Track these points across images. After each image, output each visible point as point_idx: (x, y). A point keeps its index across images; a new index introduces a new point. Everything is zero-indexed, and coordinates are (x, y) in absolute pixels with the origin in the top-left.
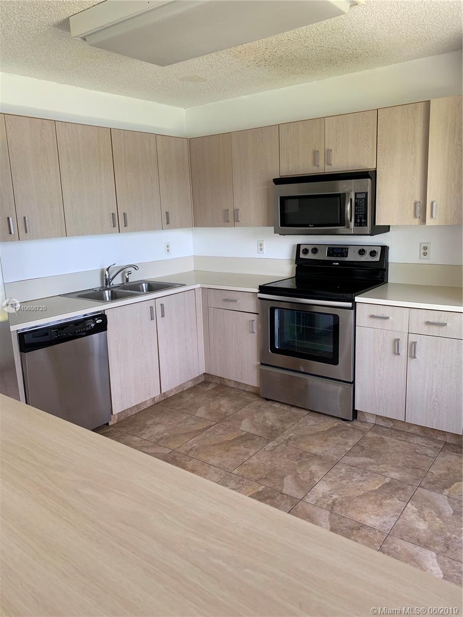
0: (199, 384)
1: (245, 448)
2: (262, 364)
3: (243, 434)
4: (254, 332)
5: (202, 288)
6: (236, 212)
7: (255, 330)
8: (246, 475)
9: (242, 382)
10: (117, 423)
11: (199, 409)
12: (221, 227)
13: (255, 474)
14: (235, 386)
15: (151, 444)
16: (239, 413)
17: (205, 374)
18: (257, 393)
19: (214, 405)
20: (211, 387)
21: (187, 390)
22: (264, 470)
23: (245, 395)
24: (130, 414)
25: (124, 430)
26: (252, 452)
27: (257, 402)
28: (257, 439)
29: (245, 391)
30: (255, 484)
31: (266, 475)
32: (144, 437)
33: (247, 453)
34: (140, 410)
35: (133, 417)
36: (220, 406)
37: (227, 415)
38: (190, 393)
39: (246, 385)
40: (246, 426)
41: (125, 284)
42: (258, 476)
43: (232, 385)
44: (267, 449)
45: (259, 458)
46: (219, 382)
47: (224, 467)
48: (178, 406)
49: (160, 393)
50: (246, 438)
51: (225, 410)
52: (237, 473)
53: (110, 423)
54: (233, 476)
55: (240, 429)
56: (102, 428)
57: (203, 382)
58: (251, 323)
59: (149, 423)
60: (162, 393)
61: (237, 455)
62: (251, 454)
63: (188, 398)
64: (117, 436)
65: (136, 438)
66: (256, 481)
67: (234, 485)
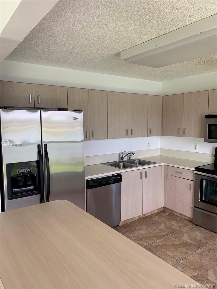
0: (160, 212)
1: (186, 250)
2: (195, 207)
3: (185, 242)
4: (191, 190)
5: (165, 165)
6: (184, 130)
7: (192, 189)
8: (187, 265)
9: (183, 214)
10: (122, 226)
11: (161, 224)
12: (176, 136)
13: (192, 265)
14: (179, 215)
15: (138, 239)
16: (182, 230)
17: (164, 207)
18: (191, 221)
19: (168, 224)
20: (167, 214)
21: (155, 214)
22: (197, 264)
23: (185, 221)
24: (128, 222)
25: (126, 230)
26: (190, 253)
27: (191, 226)
28: (192, 246)
29: (184, 219)
30: (192, 271)
31: (198, 267)
32: (135, 235)
33: (187, 253)
34: (133, 221)
35: (130, 223)
36: (172, 225)
37: (176, 230)
38: (156, 216)
39: (185, 216)
40: (185, 238)
41: (129, 160)
42: (193, 267)
43: (178, 215)
44: (198, 253)
45: (193, 256)
46: (171, 212)
47: (175, 258)
48: (151, 222)
49: (142, 214)
50: (186, 245)
51: (174, 227)
52: (182, 263)
53: (120, 225)
54: (180, 264)
55: (183, 239)
56: (116, 227)
57: (162, 211)
58: (190, 185)
59: (137, 228)
60: (143, 214)
61: (182, 253)
62: (189, 254)
63: (156, 218)
64: (122, 232)
65: (131, 235)
66: (193, 269)
67: (181, 269)
